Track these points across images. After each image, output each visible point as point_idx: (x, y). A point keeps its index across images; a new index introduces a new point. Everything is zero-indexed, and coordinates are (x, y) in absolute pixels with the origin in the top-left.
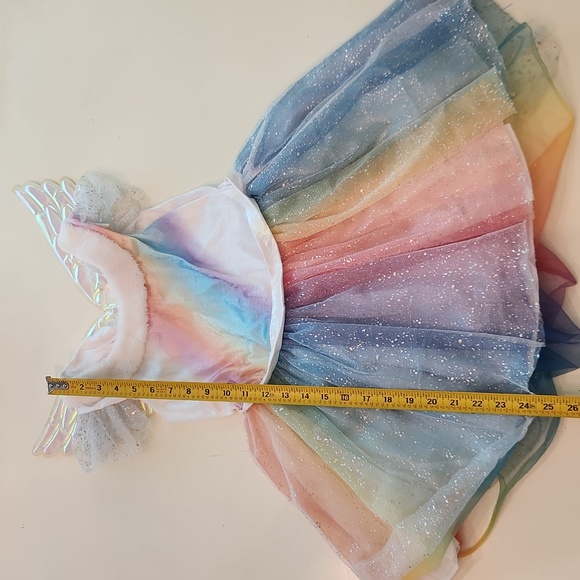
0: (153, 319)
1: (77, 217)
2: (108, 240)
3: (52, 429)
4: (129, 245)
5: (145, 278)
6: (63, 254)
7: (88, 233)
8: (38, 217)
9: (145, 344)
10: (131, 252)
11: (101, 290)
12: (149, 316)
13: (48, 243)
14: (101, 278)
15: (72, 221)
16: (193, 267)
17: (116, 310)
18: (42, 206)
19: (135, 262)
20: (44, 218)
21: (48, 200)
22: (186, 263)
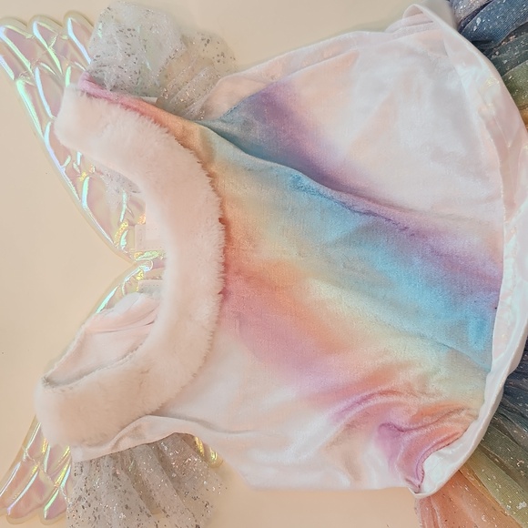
0: (231, 287)
1: (95, 80)
2: (155, 127)
3: (24, 472)
4: (196, 140)
5: (222, 207)
6: (62, 152)
7: (116, 111)
8: (20, 85)
9: (213, 334)
10: (197, 155)
11: (132, 224)
12: (225, 280)
13: (36, 133)
14: (132, 201)
15: (87, 87)
16: (323, 189)
17: (158, 264)
18: (28, 65)
19: (204, 174)
20: (30, 88)
21: (39, 54)
22: (306, 181)
